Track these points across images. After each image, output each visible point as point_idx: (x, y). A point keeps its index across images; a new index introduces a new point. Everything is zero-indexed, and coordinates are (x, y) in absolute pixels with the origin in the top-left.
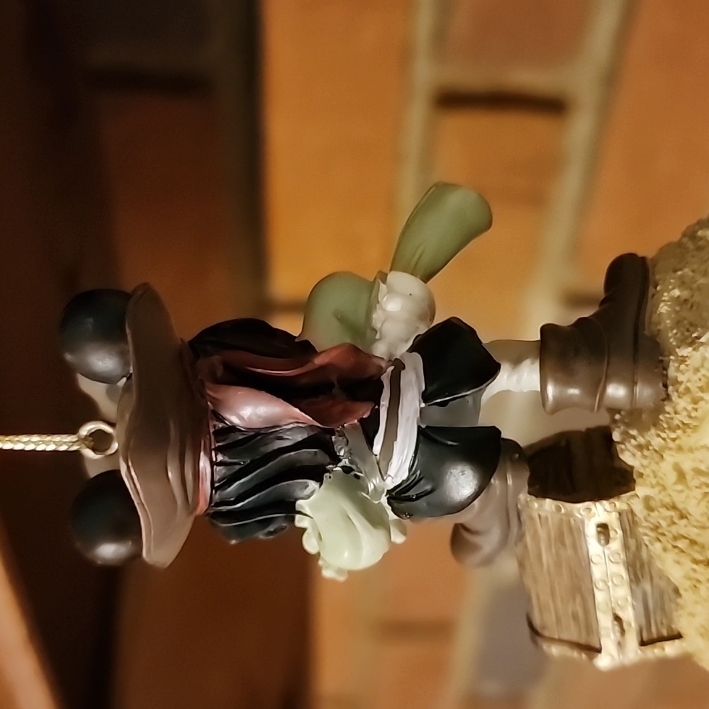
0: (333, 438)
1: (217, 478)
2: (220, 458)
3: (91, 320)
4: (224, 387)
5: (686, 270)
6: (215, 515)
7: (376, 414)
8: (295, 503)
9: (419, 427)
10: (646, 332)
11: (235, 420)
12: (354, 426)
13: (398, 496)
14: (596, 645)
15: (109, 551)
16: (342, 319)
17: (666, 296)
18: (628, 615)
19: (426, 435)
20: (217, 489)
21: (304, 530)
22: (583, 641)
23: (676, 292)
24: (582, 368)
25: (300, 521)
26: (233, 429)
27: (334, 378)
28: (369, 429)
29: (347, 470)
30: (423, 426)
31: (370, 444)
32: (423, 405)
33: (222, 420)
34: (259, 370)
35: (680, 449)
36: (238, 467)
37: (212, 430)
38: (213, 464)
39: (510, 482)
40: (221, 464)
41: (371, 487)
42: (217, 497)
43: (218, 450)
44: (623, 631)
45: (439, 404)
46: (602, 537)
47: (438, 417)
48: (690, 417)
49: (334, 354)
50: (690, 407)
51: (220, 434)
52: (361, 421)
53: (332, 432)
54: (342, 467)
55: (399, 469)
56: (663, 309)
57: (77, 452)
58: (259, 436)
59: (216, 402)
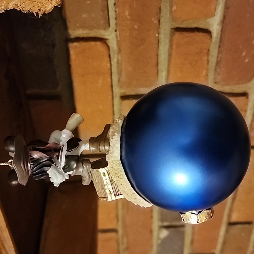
0: (52, 159)
1: (31, 167)
2: (32, 164)
3: (9, 141)
4: (31, 151)
5: (114, 126)
6: (32, 175)
7: (59, 154)
8: (46, 172)
9: (65, 156)
10: (107, 137)
11: (34, 157)
12: (56, 157)
13: (64, 168)
14: (107, 197)
15: (14, 183)
16: (55, 139)
17: (110, 131)
18: (111, 190)
19: (67, 157)
20: (32, 170)
21: (50, 178)
22: (105, 197)
23: (112, 130)
24: (96, 144)
25: (50, 176)
26: (34, 158)
27: (52, 149)
28: (58, 157)
29: (56, 165)
30: (66, 155)
31: (58, 160)
32: (67, 152)
33: (32, 157)
34: (38, 148)
35: (112, 157)
36: (35, 165)
37: (30, 159)
38: (30, 165)
39: (87, 166)
40: (32, 165)
41: (59, 168)
42: (32, 171)
43: (31, 162)
44: (111, 194)
45: (69, 152)
46: (104, 175)
47: (69, 154)
48: (112, 151)
49: (51, 144)
50: (112, 149)
51: (31, 159)
52: (57, 156)
53: (52, 158)
54: (55, 165)
55: (63, 164)
56: (110, 133)
57: (8, 165)
58: (38, 159)
59: (30, 154)
